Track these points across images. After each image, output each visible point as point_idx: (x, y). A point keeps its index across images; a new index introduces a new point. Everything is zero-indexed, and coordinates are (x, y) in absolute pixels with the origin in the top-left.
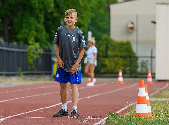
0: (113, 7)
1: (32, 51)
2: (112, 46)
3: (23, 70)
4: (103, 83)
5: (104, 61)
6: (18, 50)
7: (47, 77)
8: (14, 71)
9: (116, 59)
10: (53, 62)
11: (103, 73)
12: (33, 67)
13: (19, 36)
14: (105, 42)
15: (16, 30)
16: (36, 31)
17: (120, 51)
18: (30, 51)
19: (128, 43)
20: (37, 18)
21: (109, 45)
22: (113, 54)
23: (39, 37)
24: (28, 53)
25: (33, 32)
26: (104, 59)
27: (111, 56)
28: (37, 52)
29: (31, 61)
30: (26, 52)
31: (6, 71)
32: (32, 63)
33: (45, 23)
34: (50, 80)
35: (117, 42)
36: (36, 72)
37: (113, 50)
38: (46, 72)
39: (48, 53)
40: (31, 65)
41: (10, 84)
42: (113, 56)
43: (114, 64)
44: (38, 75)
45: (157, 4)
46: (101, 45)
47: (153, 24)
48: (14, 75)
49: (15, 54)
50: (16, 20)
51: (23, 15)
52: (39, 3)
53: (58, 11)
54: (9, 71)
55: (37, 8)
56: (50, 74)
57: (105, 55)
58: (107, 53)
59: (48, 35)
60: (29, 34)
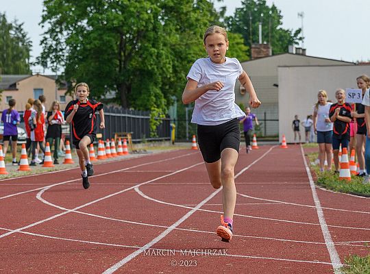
1: (154, 117)
3: (147, 137)
6: (142, 117)
7: (167, 143)
8: (139, 138)
10: (172, 128)
12: (156, 134)
13: (138, 102)
15: (134, 96)
16: (156, 96)
18: (152, 118)
20: (156, 83)
23: (159, 102)
24: (151, 120)
25: (152, 97)
28: (159, 118)
29: (154, 127)
30: (149, 119)
32: (155, 130)
33: (162, 89)
34: (170, 146)
36: (157, 139)
38: (166, 138)
39: (168, 119)
40: (153, 132)
44: (160, 142)
45: (279, 66)
47: (276, 87)
48: (139, 142)
49: (140, 120)
50: (134, 86)
52: (157, 68)
53: (175, 76)
56: (169, 140)
59: (165, 100)
60: (148, 100)
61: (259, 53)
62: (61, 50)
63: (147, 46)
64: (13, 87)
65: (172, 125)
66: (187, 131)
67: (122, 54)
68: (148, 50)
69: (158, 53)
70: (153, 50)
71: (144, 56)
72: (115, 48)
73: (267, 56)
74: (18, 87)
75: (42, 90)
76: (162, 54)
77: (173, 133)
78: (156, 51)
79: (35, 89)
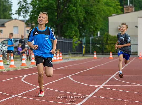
1: (74, 42)
2: (110, 38)
3: (71, 52)
5: (106, 46)
6: (69, 42)
7: (81, 55)
8: (67, 52)
9: (112, 45)
11: (105, 53)
12: (75, 50)
13: (66, 34)
14: (106, 36)
15: (64, 31)
16: (75, 31)
17: (114, 41)
18: (73, 42)
20: (75, 25)
21: (108, 38)
22: (111, 42)
23: (76, 34)
24: (73, 43)
25: (73, 32)
26: (106, 45)
27: (109, 44)
28: (77, 43)
29: (74, 47)
30: (72, 43)
31: (64, 52)
32: (75, 48)
33: (78, 28)
34: (82, 56)
35: (112, 36)
36: (76, 53)
38: (80, 52)
39: (81, 43)
40: (74, 49)
41: (75, 59)
42: (111, 44)
43: (111, 48)
44: (77, 54)
45: (138, 17)
46: (104, 38)
47: (136, 28)
48: (67, 54)
49: (68, 43)
50: (64, 26)
51: (68, 23)
52: (76, 17)
53: (85, 22)
54: (65, 52)
55: (75, 20)
56: (82, 53)
57: (106, 43)
58: (107, 42)
60: (71, 33)
61: (128, 10)
62: (28, 7)
63: (71, 6)
65: (84, 46)
66: (91, 49)
67: (59, 10)
68: (71, 8)
69: (77, 10)
70: (74, 8)
71: (69, 11)
72: (55, 6)
73: (132, 12)
74: (5, 25)
75: (17, 27)
76: (78, 10)
77: (84, 50)
78: (76, 8)
79: (14, 27)
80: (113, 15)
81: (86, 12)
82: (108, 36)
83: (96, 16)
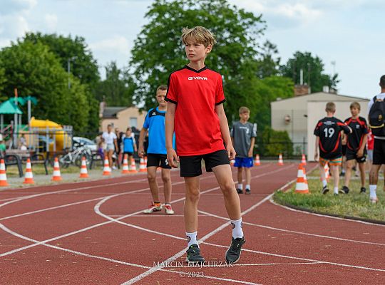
0: (274, 105)
2: (273, 134)
4: (267, 164)
5: (267, 147)
9: (276, 145)
11: (266, 156)
14: (268, 132)
17: (279, 138)
19: (286, 133)
21: (271, 134)
22: (274, 141)
26: (266, 145)
27: (272, 143)
35: (277, 132)
37: (274, 138)
42: (274, 143)
43: (274, 149)
45: (308, 101)
46: (264, 134)
47: (305, 118)
57: (267, 142)
58: (269, 141)
61: (300, 92)
62: (144, 88)
64: (114, 116)
73: (307, 94)
74: (118, 116)
75: (136, 118)
79: (131, 118)
80: (278, 99)
81: (231, 93)
82: (270, 131)
83: (245, 99)
